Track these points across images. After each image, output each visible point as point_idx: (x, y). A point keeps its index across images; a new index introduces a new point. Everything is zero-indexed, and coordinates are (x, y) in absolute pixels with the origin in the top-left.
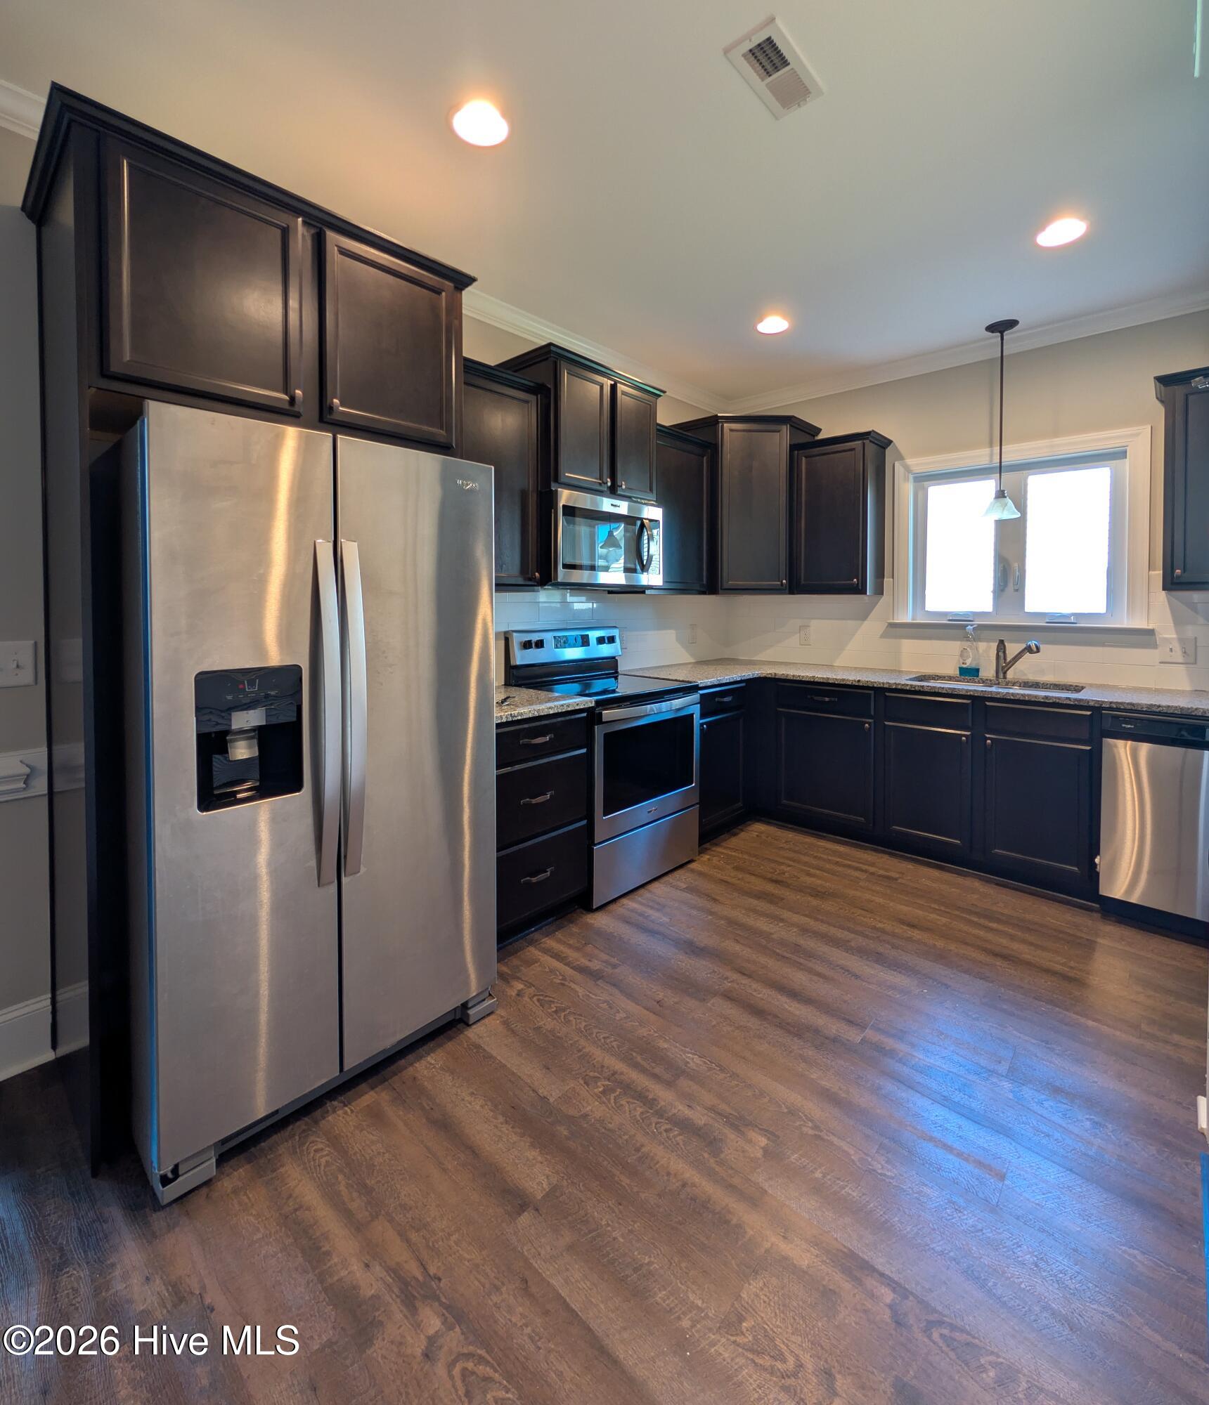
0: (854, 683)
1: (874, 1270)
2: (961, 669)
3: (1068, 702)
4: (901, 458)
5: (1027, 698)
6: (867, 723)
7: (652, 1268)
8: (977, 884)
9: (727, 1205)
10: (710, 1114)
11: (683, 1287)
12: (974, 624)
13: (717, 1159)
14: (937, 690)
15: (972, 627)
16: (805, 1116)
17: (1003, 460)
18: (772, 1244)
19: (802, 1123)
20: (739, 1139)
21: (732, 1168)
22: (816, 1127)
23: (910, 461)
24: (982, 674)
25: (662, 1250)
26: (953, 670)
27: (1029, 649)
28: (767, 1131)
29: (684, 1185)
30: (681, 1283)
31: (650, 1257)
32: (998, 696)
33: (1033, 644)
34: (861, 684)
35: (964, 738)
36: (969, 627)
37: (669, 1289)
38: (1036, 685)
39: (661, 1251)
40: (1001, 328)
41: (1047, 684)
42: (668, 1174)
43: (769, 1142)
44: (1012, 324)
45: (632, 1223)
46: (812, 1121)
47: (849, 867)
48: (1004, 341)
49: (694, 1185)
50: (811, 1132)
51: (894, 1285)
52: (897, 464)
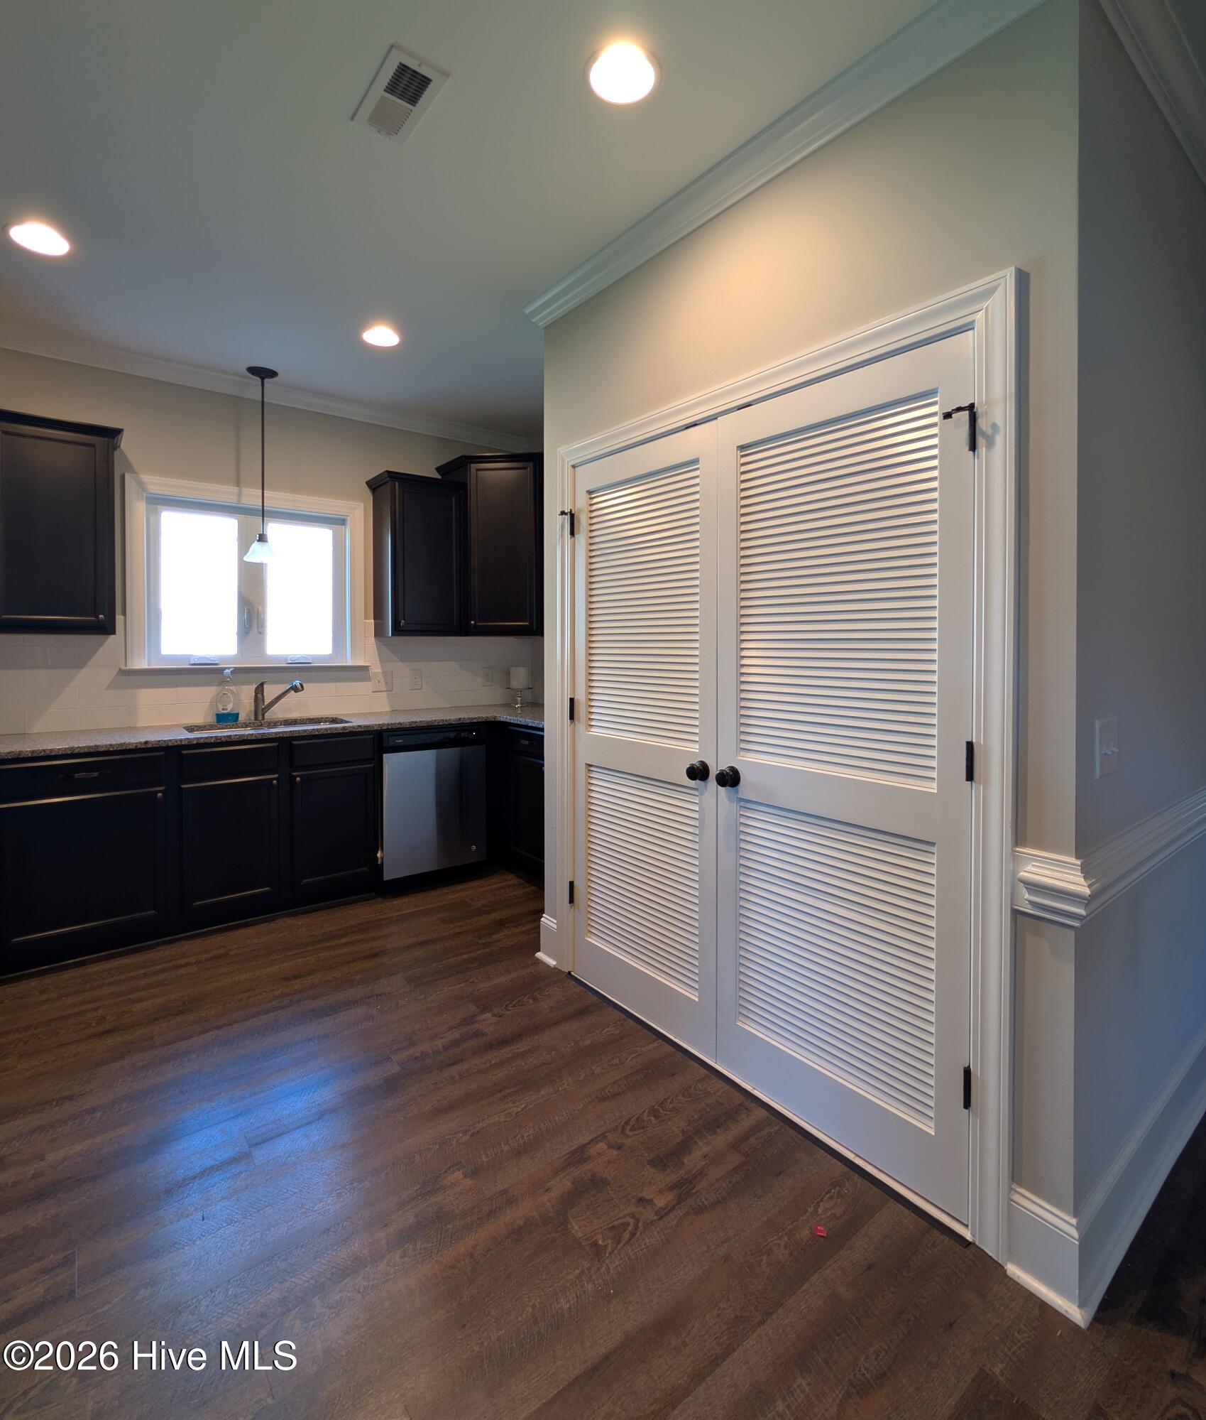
0: (139, 746)
1: (586, 1145)
2: (218, 715)
3: (360, 730)
4: (132, 470)
5: (329, 732)
6: (160, 791)
7: (538, 1307)
8: (290, 921)
9: (505, 1224)
10: (406, 1209)
11: (562, 1282)
12: (231, 668)
13: (459, 1217)
14: (245, 738)
15: (229, 671)
16: (450, 1135)
17: (265, 504)
18: (549, 1201)
19: (455, 1140)
20: (447, 1193)
21: (474, 1208)
22: (465, 1132)
23: (147, 478)
24: (242, 718)
25: (525, 1292)
26: (211, 719)
27: (295, 689)
28: (450, 1168)
29: (472, 1256)
30: (559, 1282)
31: (528, 1306)
32: (305, 734)
33: (297, 683)
34: (150, 746)
35: (275, 782)
36: (227, 671)
37: (560, 1294)
38: (294, 722)
39: (526, 1294)
40: (264, 374)
41: (304, 720)
42: (453, 1267)
43: (461, 1170)
44: (273, 374)
45: (489, 1317)
46: (457, 1132)
47: (163, 971)
48: (265, 388)
49: (474, 1247)
50: (468, 1137)
51: (595, 1140)
52: (127, 476)
